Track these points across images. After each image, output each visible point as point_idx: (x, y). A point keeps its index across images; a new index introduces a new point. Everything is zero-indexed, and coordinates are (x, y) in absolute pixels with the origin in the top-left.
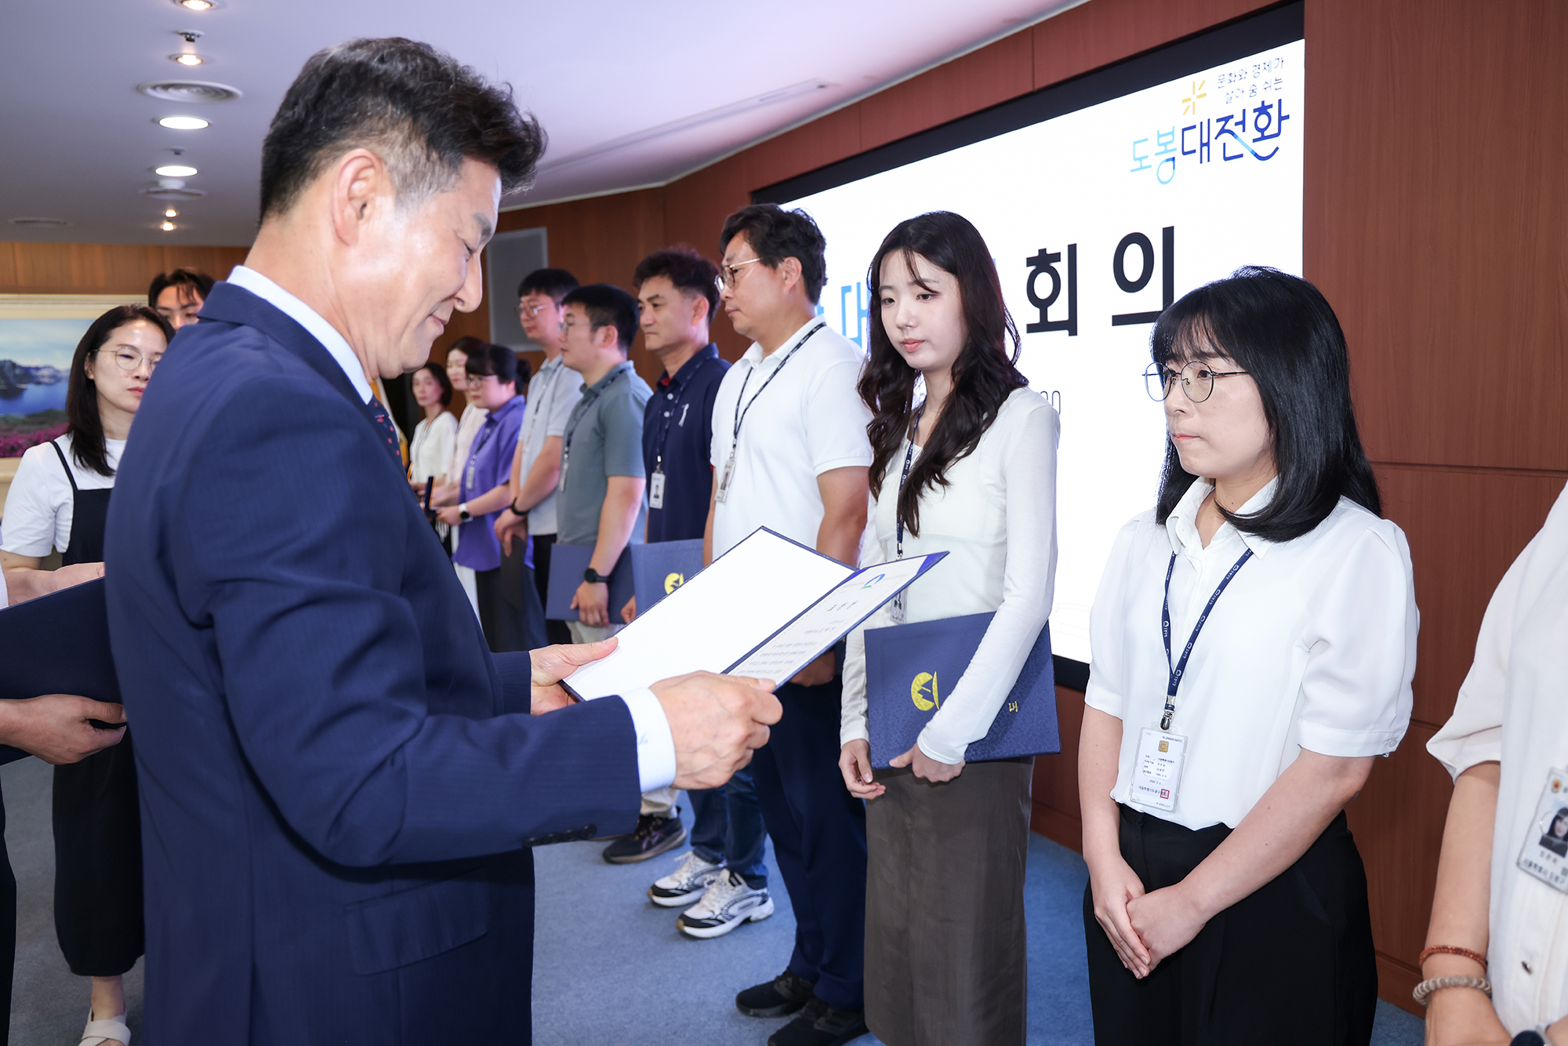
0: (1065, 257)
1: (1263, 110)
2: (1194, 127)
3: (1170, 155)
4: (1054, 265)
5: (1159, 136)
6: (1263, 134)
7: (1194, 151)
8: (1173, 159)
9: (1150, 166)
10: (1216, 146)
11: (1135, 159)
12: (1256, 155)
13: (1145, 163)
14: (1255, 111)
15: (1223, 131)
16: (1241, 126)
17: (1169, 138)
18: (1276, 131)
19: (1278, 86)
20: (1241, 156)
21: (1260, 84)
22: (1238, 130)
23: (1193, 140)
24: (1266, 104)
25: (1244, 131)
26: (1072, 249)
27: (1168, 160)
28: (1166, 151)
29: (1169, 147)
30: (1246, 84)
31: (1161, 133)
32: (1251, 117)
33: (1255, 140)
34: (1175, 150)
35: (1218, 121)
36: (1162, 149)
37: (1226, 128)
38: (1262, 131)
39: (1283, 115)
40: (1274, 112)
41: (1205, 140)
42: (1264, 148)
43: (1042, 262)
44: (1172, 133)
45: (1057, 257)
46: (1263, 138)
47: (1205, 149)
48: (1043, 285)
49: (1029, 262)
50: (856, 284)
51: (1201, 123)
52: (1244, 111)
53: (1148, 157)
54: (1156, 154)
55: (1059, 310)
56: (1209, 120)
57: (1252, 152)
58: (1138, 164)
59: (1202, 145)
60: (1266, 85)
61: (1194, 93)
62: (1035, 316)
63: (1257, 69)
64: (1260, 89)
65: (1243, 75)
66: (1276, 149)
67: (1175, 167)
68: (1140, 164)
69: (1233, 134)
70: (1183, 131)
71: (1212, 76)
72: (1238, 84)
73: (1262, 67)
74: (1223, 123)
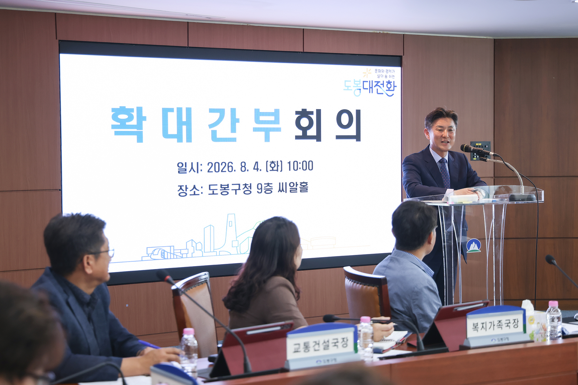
0: (315, 113)
1: (389, 82)
2: (367, 82)
4: (311, 116)
5: (355, 81)
6: (389, 89)
7: (367, 89)
8: (360, 89)
9: (351, 90)
10: (375, 89)
11: (346, 86)
12: (387, 94)
13: (349, 88)
15: (376, 85)
16: (382, 85)
17: (359, 83)
18: (393, 89)
19: (393, 77)
20: (383, 94)
21: (388, 75)
22: (382, 86)
23: (367, 85)
24: (390, 81)
25: (383, 87)
26: (319, 112)
27: (358, 89)
28: (357, 86)
29: (358, 85)
30: (384, 74)
31: (355, 80)
32: (385, 84)
33: (387, 90)
34: (361, 87)
35: (375, 82)
36: (356, 85)
37: (378, 85)
38: (389, 88)
39: (395, 85)
40: (392, 84)
41: (371, 86)
42: (390, 93)
43: (303, 113)
45: (312, 113)
46: (389, 90)
47: (371, 89)
48: (305, 122)
49: (297, 113)
50: (177, 108)
51: (370, 81)
52: (383, 81)
53: (350, 86)
54: (354, 87)
55: (312, 132)
56: (372, 81)
57: (386, 93)
58: (347, 88)
59: (370, 88)
60: (390, 76)
61: (367, 72)
62: (300, 133)
63: (387, 71)
64: (388, 77)
65: (383, 71)
66: (393, 94)
67: (360, 92)
68: (348, 88)
69: (380, 87)
70: (364, 82)
71: (373, 68)
72: (382, 73)
73: (389, 71)
74: (377, 83)
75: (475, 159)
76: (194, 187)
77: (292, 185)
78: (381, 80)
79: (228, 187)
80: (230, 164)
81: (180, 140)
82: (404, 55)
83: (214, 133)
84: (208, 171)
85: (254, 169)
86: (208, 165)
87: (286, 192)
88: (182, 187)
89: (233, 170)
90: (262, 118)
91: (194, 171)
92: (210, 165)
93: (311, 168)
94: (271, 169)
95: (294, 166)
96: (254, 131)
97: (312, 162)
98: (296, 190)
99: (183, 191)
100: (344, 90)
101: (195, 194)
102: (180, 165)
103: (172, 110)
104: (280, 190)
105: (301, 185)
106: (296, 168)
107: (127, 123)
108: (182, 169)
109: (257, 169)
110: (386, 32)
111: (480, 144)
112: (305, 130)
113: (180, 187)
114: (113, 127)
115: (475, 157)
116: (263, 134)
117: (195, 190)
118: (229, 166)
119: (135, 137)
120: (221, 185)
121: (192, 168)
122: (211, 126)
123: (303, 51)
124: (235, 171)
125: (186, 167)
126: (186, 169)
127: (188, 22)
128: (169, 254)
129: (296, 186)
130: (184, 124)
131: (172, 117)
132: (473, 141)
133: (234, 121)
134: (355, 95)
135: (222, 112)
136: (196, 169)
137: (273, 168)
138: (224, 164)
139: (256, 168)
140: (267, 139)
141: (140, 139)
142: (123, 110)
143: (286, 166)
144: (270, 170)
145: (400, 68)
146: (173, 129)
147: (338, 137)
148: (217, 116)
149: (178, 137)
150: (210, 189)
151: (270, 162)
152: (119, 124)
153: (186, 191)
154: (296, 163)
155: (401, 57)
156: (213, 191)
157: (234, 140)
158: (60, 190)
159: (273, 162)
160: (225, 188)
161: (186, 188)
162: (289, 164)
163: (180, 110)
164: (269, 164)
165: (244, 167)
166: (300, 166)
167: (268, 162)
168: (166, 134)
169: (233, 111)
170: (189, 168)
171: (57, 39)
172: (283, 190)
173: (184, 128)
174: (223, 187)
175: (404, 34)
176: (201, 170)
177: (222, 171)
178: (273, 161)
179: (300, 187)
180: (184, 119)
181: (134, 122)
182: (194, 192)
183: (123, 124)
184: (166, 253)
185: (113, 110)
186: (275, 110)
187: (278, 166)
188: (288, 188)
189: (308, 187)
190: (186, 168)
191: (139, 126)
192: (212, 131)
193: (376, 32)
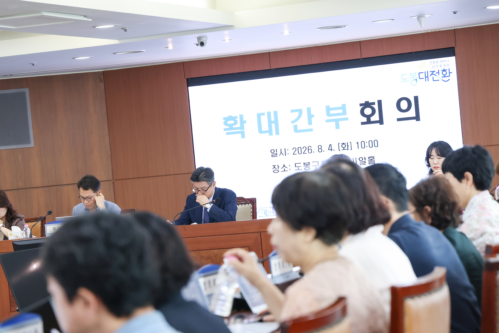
0: (376, 103)
1: (444, 70)
2: (423, 73)
3: (416, 79)
4: (373, 106)
5: (411, 74)
7: (423, 78)
8: (416, 80)
9: (408, 81)
10: (430, 78)
11: (403, 79)
12: (443, 80)
14: (442, 70)
15: (432, 74)
16: (438, 74)
17: (415, 75)
18: (449, 75)
19: (448, 66)
20: (439, 80)
21: (443, 65)
23: (422, 76)
24: (445, 69)
25: (439, 75)
26: (380, 102)
27: (414, 80)
28: (414, 78)
29: (414, 77)
30: (439, 64)
32: (441, 72)
33: (442, 77)
34: (417, 78)
35: (430, 72)
36: (412, 77)
37: (433, 74)
38: (445, 75)
39: (450, 72)
40: (448, 71)
41: (427, 76)
42: (446, 79)
43: (367, 105)
45: (374, 103)
46: (445, 77)
47: (427, 78)
48: (368, 111)
49: (361, 105)
50: (268, 112)
51: (425, 72)
52: (438, 70)
53: (407, 79)
54: (410, 78)
55: (376, 117)
56: (427, 71)
57: (442, 80)
58: (404, 80)
59: (426, 77)
60: (445, 65)
61: (422, 65)
62: (365, 120)
63: (442, 61)
65: (438, 62)
66: (449, 79)
67: (417, 82)
69: (436, 75)
70: (419, 73)
71: (428, 61)
72: (436, 64)
73: (443, 61)
74: (432, 72)
76: (284, 166)
77: (361, 159)
78: (436, 69)
79: (309, 164)
80: (310, 148)
81: (271, 134)
82: (456, 46)
84: (293, 154)
85: (329, 150)
86: (293, 149)
88: (275, 166)
89: (312, 152)
90: (332, 112)
91: (283, 155)
92: (295, 149)
93: (376, 145)
94: (343, 149)
95: (362, 145)
96: (326, 122)
97: (377, 140)
98: (366, 163)
99: (275, 170)
100: (401, 82)
101: (285, 171)
102: (273, 151)
103: (263, 114)
105: (369, 159)
106: (363, 147)
107: (234, 126)
108: (274, 154)
109: (331, 150)
110: (438, 30)
112: (368, 117)
113: (273, 166)
114: (225, 130)
116: (334, 123)
118: (309, 149)
119: (240, 135)
120: (304, 163)
121: (281, 152)
122: (293, 122)
123: (361, 58)
124: (314, 152)
125: (277, 152)
126: (277, 154)
127: (269, 52)
128: (270, 213)
129: (365, 160)
130: (273, 122)
131: (264, 119)
133: (310, 116)
134: (412, 84)
135: (300, 111)
136: (284, 153)
137: (344, 148)
138: (305, 148)
139: (330, 149)
140: (337, 127)
141: (243, 136)
142: (230, 118)
143: (354, 146)
145: (455, 57)
146: (265, 127)
147: (399, 120)
148: (297, 114)
149: (270, 132)
150: (296, 167)
151: (341, 144)
152: (228, 127)
153: (278, 169)
154: (363, 143)
155: (453, 48)
156: (298, 168)
157: (311, 130)
159: (343, 144)
160: (307, 165)
161: (278, 167)
162: (357, 144)
163: (269, 114)
165: (321, 148)
166: (367, 144)
167: (339, 144)
168: (261, 131)
169: (309, 110)
170: (279, 153)
171: (185, 78)
173: (273, 125)
174: (305, 164)
175: (455, 29)
176: (288, 154)
177: (304, 153)
179: (368, 161)
180: (273, 119)
181: (238, 125)
182: (284, 169)
183: (231, 127)
184: (267, 212)
185: (224, 118)
186: (342, 105)
187: (348, 146)
188: (359, 162)
189: (375, 159)
190: (276, 153)
191: (242, 127)
192: (294, 126)
193: (428, 32)
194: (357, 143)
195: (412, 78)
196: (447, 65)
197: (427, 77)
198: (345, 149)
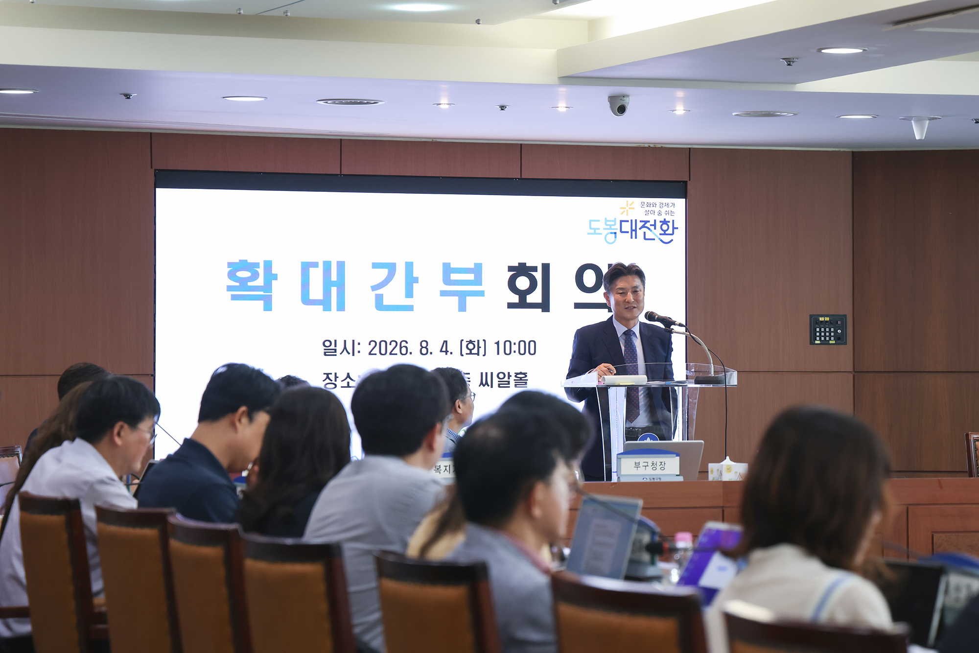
0: (540, 269)
1: (665, 222)
2: (628, 221)
3: (614, 231)
4: (533, 273)
5: (606, 220)
7: (628, 232)
8: (615, 233)
9: (601, 234)
10: (640, 233)
11: (591, 229)
12: (661, 241)
13: (597, 231)
14: (661, 222)
15: (643, 226)
17: (613, 223)
19: (672, 214)
20: (654, 239)
21: (663, 211)
22: (652, 228)
23: (626, 227)
24: (666, 220)
25: (655, 229)
26: (546, 268)
27: (611, 233)
28: (610, 229)
29: (613, 227)
30: (657, 209)
31: (608, 219)
32: (658, 225)
33: (660, 234)
34: (617, 229)
35: (641, 221)
36: (608, 227)
37: (646, 226)
38: (665, 231)
39: (675, 227)
40: (670, 224)
41: (634, 228)
42: (666, 238)
43: (522, 270)
44: (615, 221)
45: (535, 269)
46: (665, 234)
47: (634, 233)
48: (523, 283)
49: (511, 269)
50: (324, 262)
51: (632, 220)
52: (655, 220)
53: (599, 229)
54: (604, 229)
55: (535, 297)
56: (636, 220)
57: (659, 239)
58: (592, 231)
59: (632, 230)
60: (666, 213)
61: (627, 206)
62: (515, 299)
63: (662, 205)
64: (663, 214)
65: (654, 205)
66: (672, 240)
67: (615, 237)
68: (595, 232)
69: (649, 229)
70: (621, 221)
71: (637, 201)
72: (652, 208)
73: (664, 204)
74: (644, 223)
75: (817, 342)
76: (348, 376)
77: (501, 376)
78: (651, 218)
80: (404, 344)
81: (327, 308)
82: (690, 180)
83: (379, 299)
84: (370, 354)
85: (441, 351)
86: (370, 344)
87: (492, 387)
88: (329, 375)
89: (409, 353)
90: (454, 277)
91: (349, 353)
92: (373, 344)
93: (532, 351)
94: (468, 352)
95: (505, 347)
96: (441, 295)
97: (534, 342)
98: (509, 384)
99: (330, 382)
100: (588, 234)
101: (348, 386)
103: (315, 265)
104: (482, 383)
105: (516, 376)
106: (508, 352)
107: (250, 284)
108: (329, 350)
109: (446, 352)
110: (659, 146)
111: (827, 319)
112: (522, 294)
113: (326, 375)
114: (230, 288)
115: (818, 338)
116: (455, 299)
117: (348, 380)
118: (402, 347)
119: (261, 303)
121: (345, 348)
122: (374, 288)
123: (520, 177)
124: (411, 353)
125: (335, 346)
126: (335, 350)
127: (341, 139)
129: (509, 379)
130: (333, 284)
131: (316, 275)
132: (815, 313)
133: (411, 281)
134: (607, 241)
135: (391, 268)
136: (350, 349)
137: (471, 350)
138: (394, 344)
139: (444, 349)
140: (462, 307)
141: (268, 307)
142: (244, 265)
143: (491, 348)
144: (467, 354)
145: (685, 199)
146: (317, 292)
147: (578, 306)
148: (384, 273)
149: (325, 303)
151: (467, 342)
152: (238, 284)
153: (336, 381)
154: (508, 344)
155: (685, 183)
157: (410, 308)
158: (152, 375)
159: (471, 342)
161: (336, 377)
162: (497, 345)
163: (327, 265)
164: (464, 344)
165: (426, 348)
166: (515, 348)
167: (463, 342)
168: (306, 300)
169: (409, 266)
170: (340, 348)
171: (152, 168)
172: (487, 383)
173: (334, 290)
175: (690, 148)
176: (359, 352)
177: (391, 354)
178: (471, 340)
179: (514, 380)
180: (334, 277)
181: (260, 282)
182: (348, 383)
183: (243, 282)
185: (230, 264)
186: (475, 264)
187: (479, 347)
188: (496, 381)
189: (527, 380)
190: (335, 348)
191: (267, 287)
192: (376, 295)
193: (642, 145)
194: (498, 343)
195: (608, 229)
196: (670, 212)
197: (634, 231)
198: (472, 352)
